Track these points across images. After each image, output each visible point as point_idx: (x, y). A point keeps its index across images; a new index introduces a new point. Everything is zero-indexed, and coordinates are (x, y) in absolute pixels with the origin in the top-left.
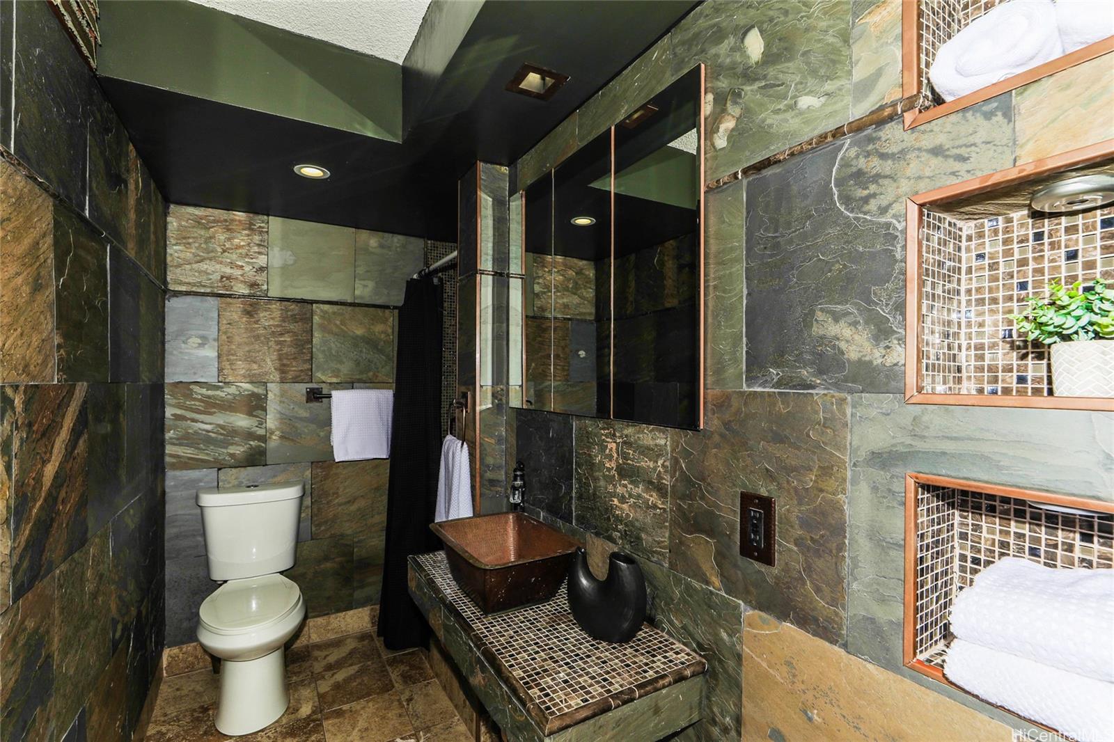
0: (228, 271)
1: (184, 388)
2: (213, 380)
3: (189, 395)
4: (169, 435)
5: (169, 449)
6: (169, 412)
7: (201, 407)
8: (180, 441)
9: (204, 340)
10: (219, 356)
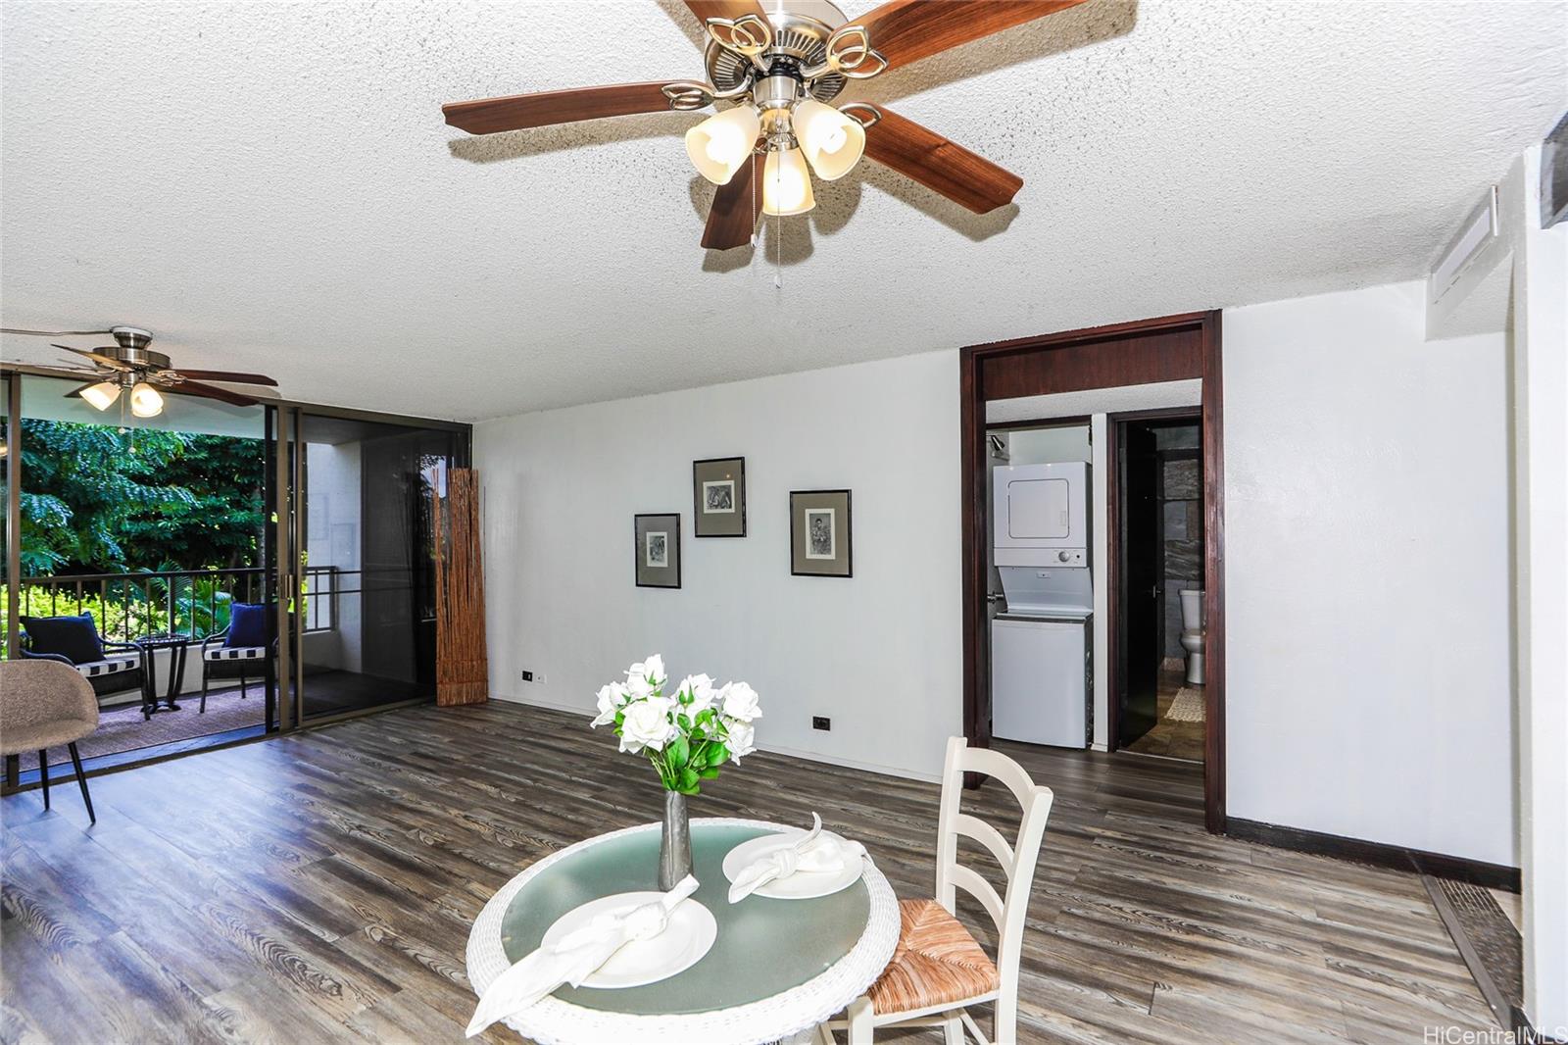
0: (1190, 488)
1: (1172, 543)
2: (1184, 539)
3: (1174, 546)
4: (1167, 563)
5: (1166, 570)
6: (1166, 554)
7: (1179, 551)
8: (1171, 567)
9: (1180, 522)
10: (1187, 529)
